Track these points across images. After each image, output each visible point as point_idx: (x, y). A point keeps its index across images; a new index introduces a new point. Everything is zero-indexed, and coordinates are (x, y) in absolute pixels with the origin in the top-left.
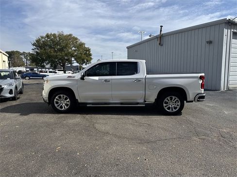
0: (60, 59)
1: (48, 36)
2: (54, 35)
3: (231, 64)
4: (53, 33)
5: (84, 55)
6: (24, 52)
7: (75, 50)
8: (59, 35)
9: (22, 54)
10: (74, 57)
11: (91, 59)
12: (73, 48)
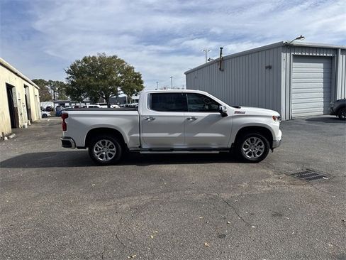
0: (102, 90)
1: (85, 60)
2: (94, 58)
3: (293, 91)
4: (91, 56)
5: (134, 83)
6: (50, 81)
7: (121, 78)
8: (100, 58)
9: (47, 84)
10: (120, 86)
11: (143, 87)
12: (119, 75)
